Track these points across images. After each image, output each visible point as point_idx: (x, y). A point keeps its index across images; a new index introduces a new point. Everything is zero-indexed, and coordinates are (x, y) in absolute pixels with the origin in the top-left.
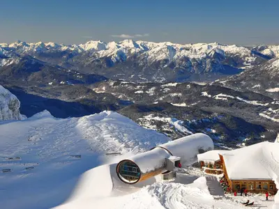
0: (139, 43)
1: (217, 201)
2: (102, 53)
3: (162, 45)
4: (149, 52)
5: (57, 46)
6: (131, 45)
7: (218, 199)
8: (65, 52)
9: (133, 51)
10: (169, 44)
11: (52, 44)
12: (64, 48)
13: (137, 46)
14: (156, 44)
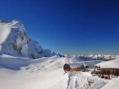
0: (102, 55)
1: (93, 77)
2: (94, 57)
3: (108, 56)
4: (105, 57)
5: (84, 56)
6: (100, 56)
7: (94, 76)
8: (85, 57)
9: (101, 57)
10: (110, 55)
11: (83, 56)
12: (85, 56)
13: (102, 56)
14: (106, 56)
